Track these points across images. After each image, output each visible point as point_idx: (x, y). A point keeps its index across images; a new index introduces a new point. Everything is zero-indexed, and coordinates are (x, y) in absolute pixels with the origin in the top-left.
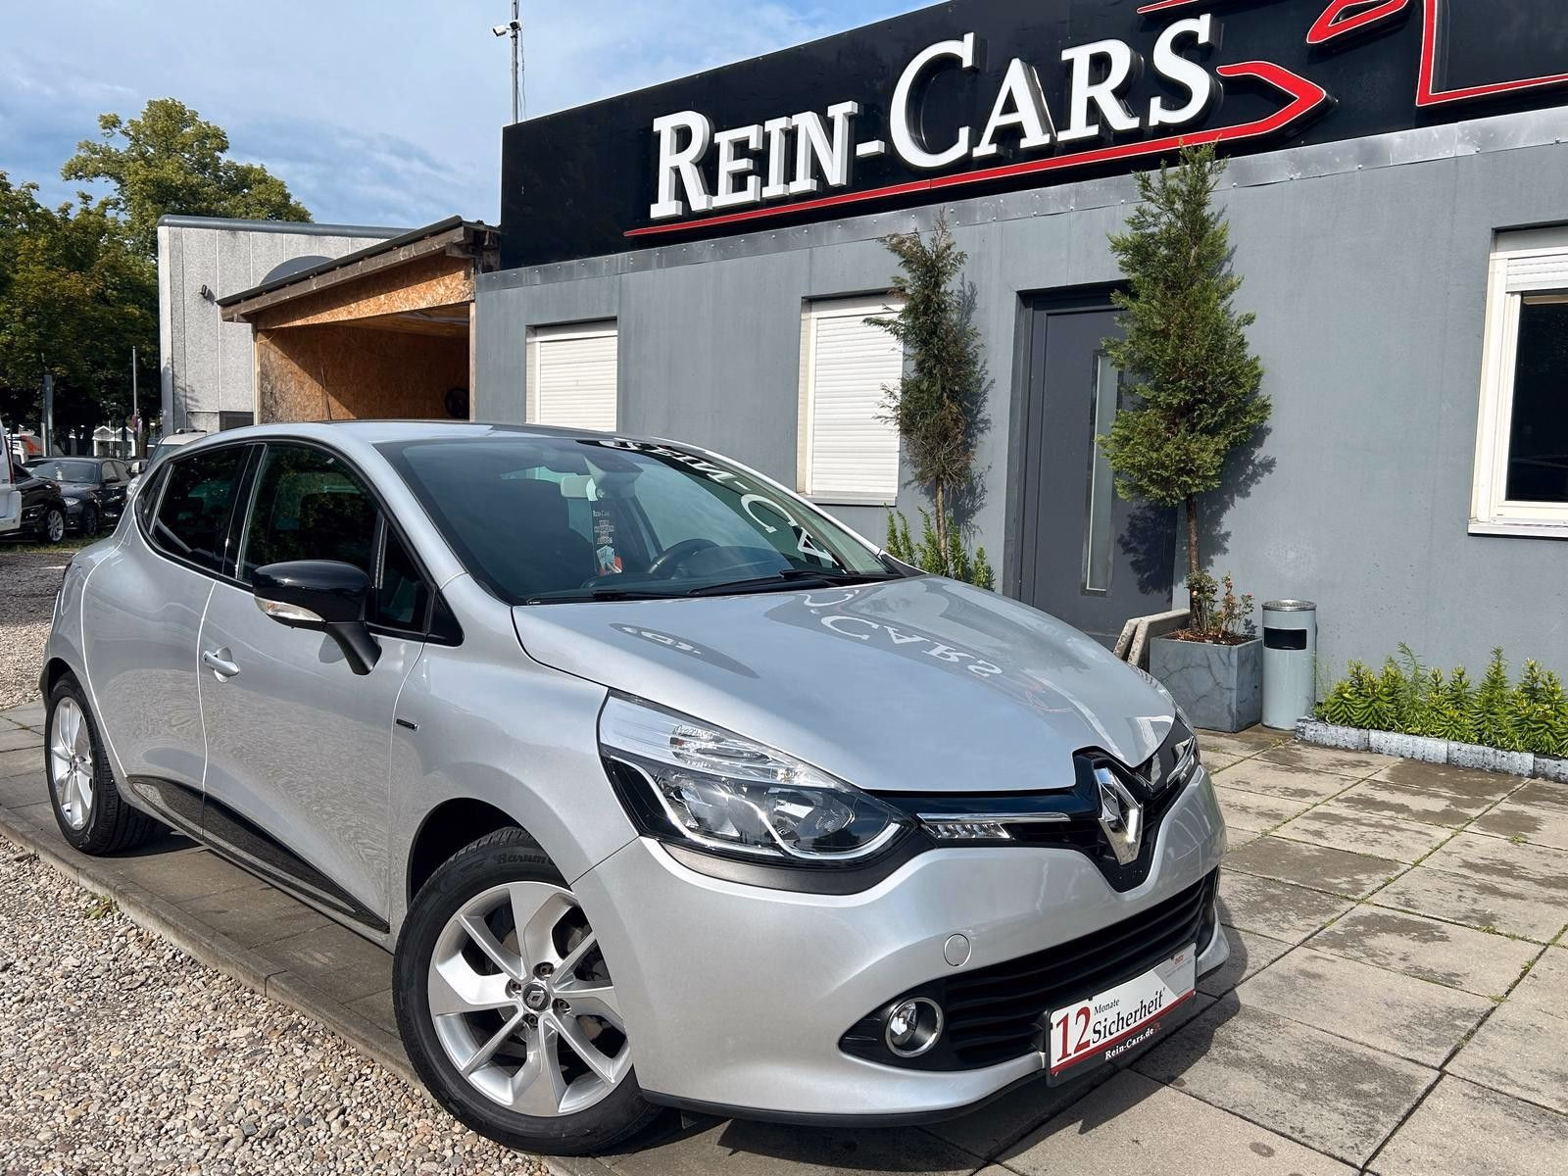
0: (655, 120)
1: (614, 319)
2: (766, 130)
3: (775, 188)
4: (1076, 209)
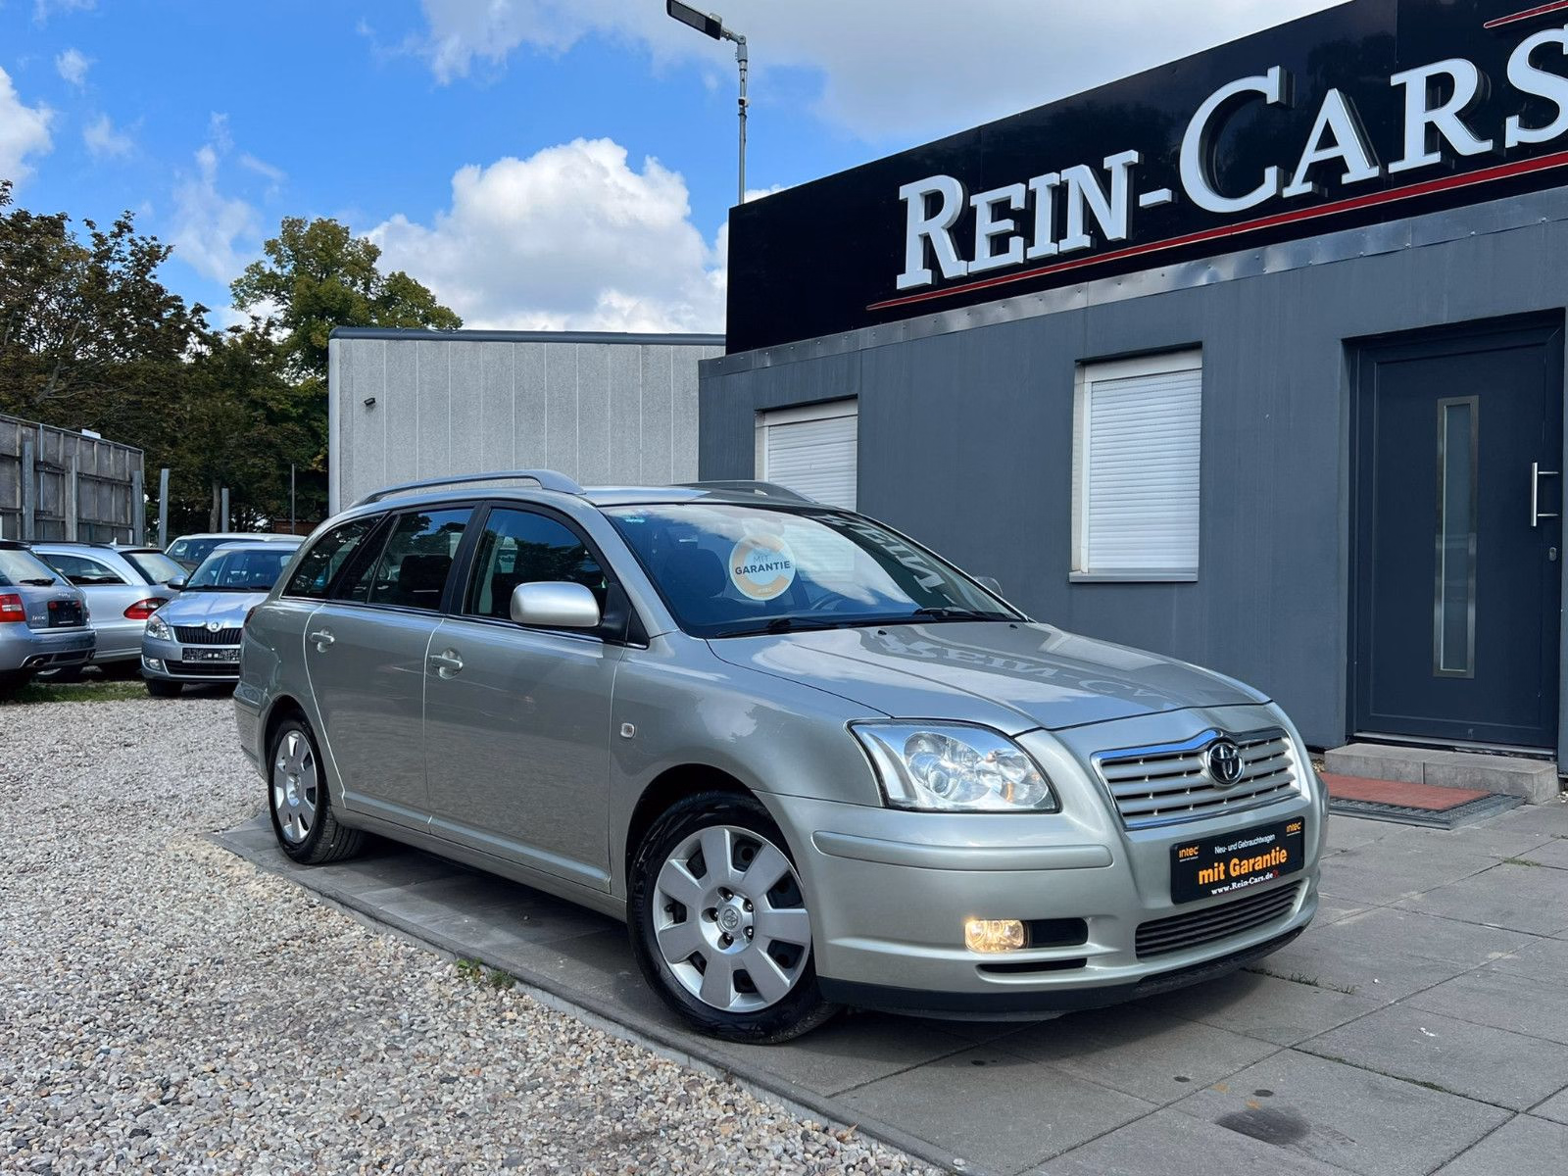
0: (902, 189)
1: (855, 397)
2: (1030, 188)
3: (1043, 247)
4: (1413, 245)
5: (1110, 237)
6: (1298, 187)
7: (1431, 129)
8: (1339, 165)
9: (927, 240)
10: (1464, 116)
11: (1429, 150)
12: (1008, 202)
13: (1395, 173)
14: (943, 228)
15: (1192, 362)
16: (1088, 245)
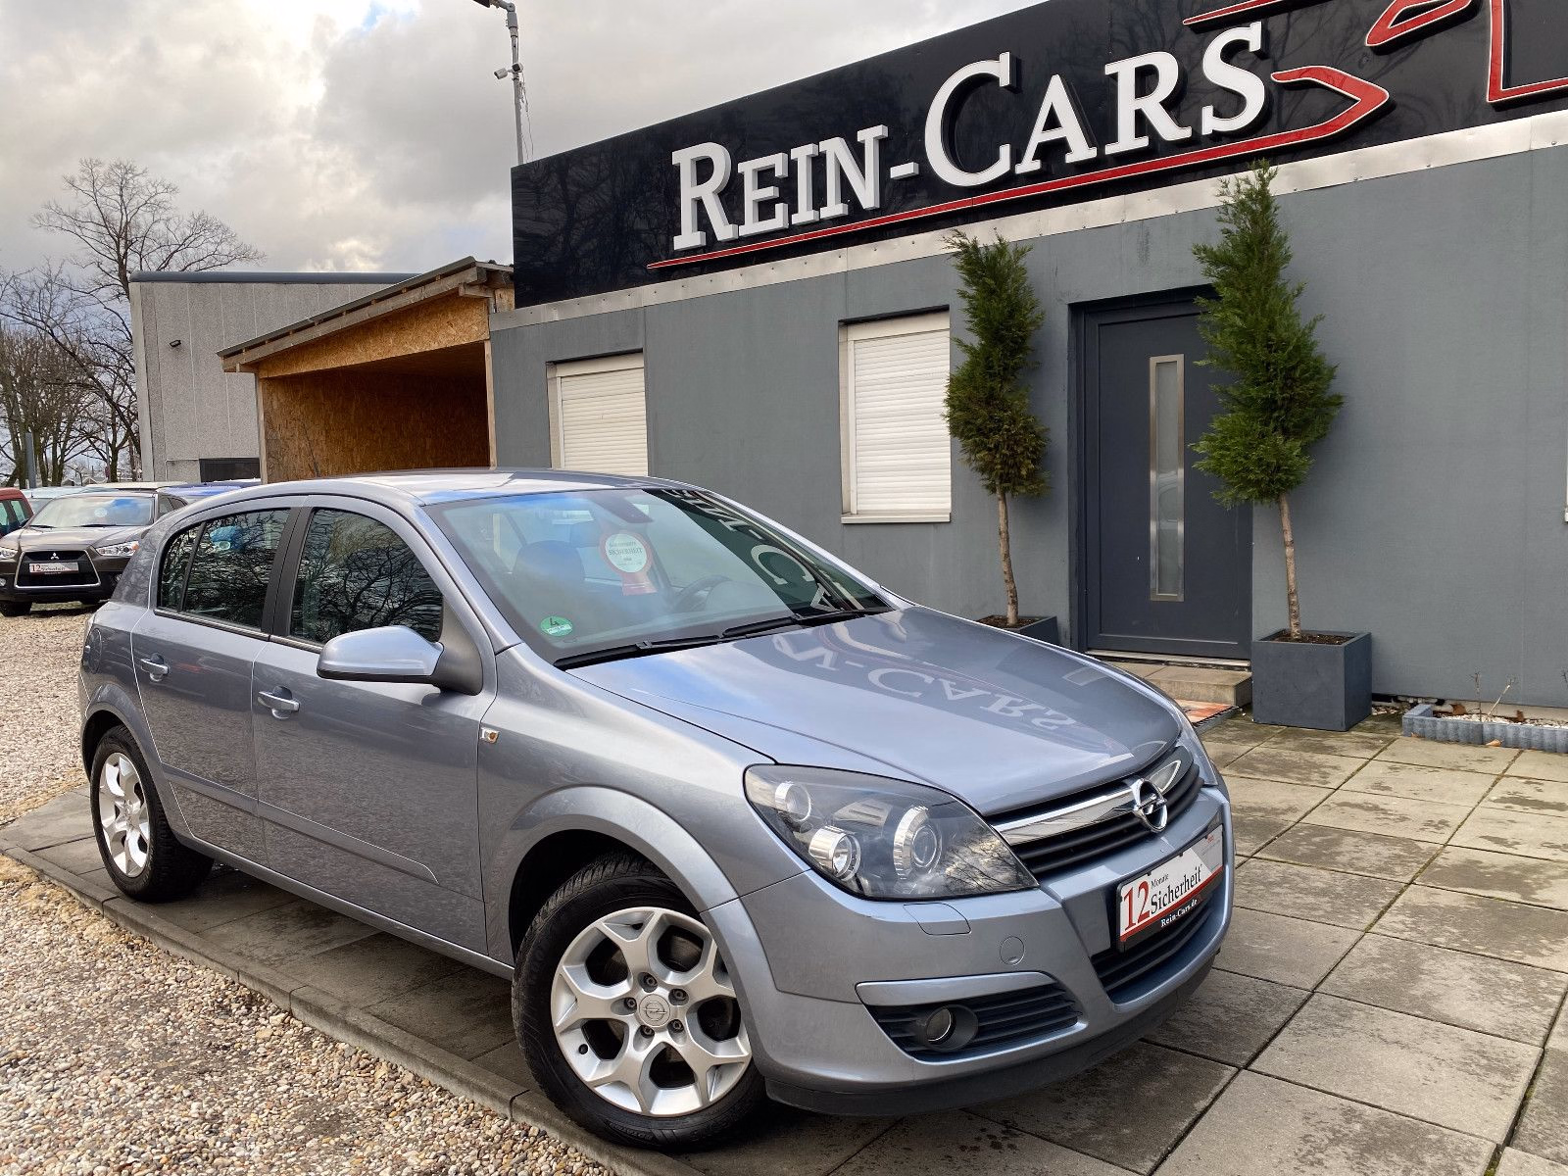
0: (675, 155)
1: (640, 351)
2: (792, 158)
3: (805, 214)
4: (1127, 220)
5: (865, 206)
6: (1029, 164)
7: (1140, 116)
8: (1062, 145)
9: (699, 203)
10: (1169, 104)
11: (1139, 134)
12: (772, 170)
13: (1110, 155)
14: (714, 193)
15: (942, 323)
16: (847, 213)
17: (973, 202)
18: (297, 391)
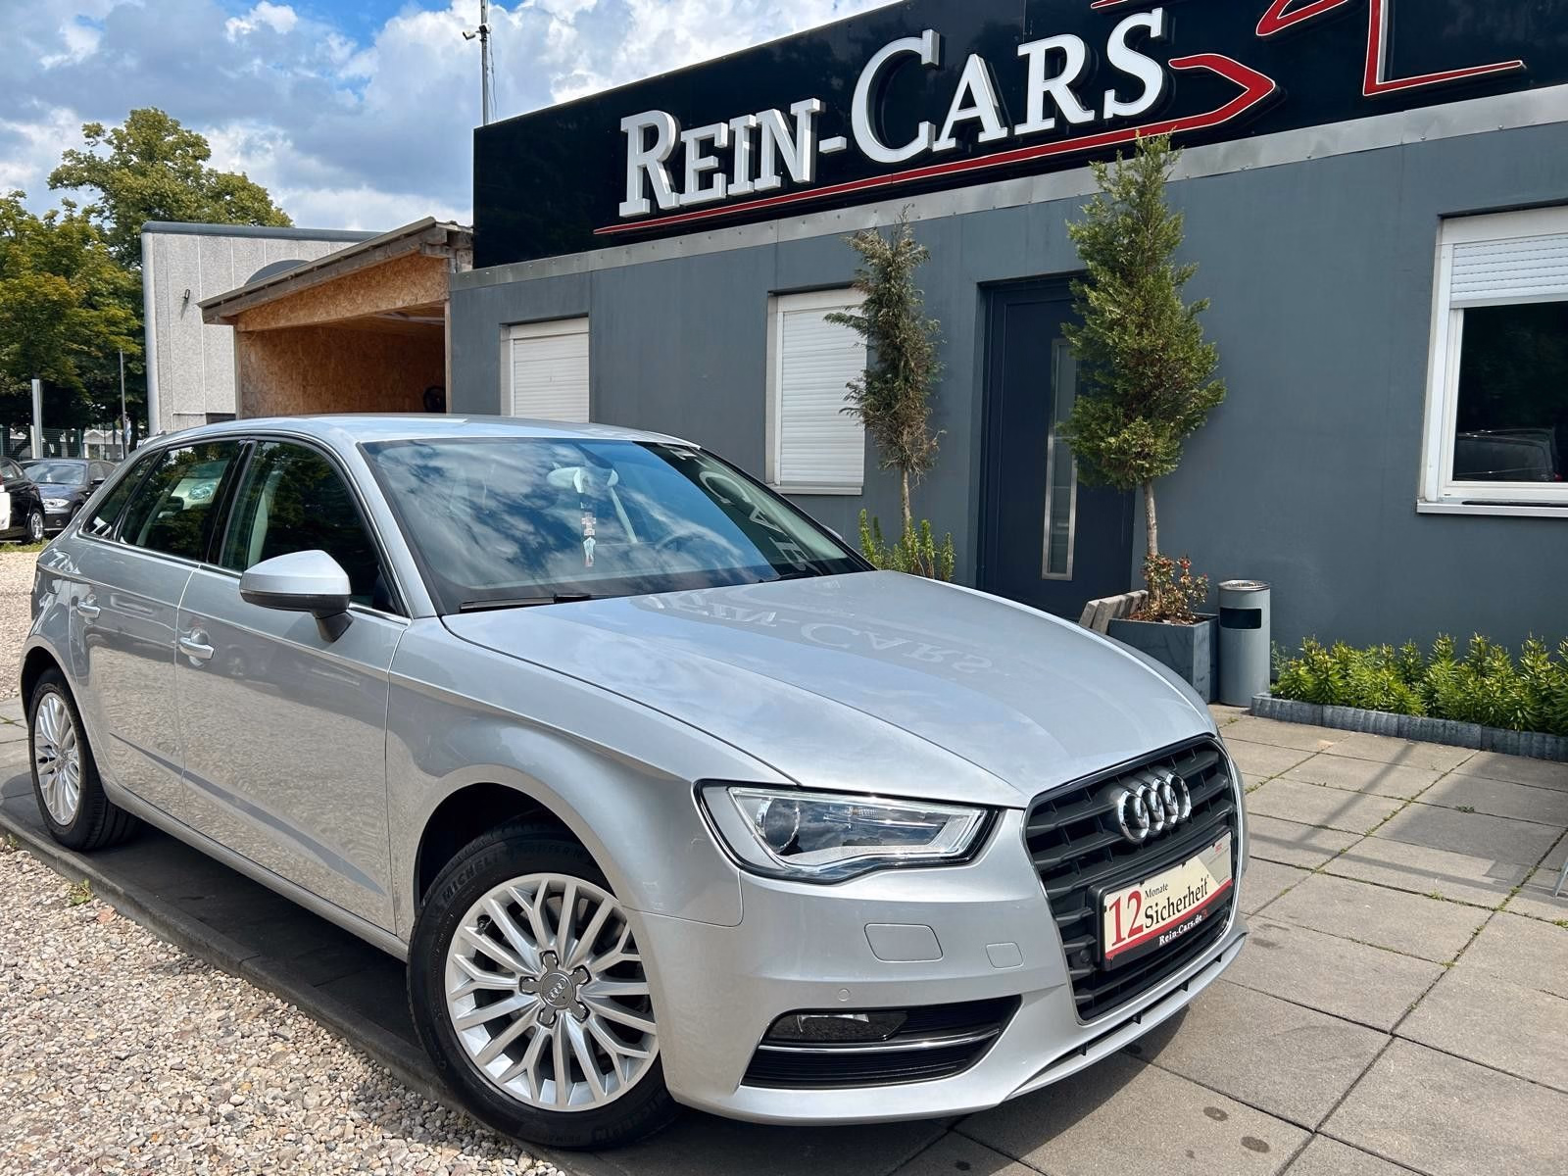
0: (624, 121)
1: (585, 315)
2: (732, 128)
3: (742, 185)
4: (1035, 200)
5: (795, 180)
6: (946, 143)
7: (1048, 97)
8: (976, 125)
9: (645, 171)
10: (1073, 86)
12: (713, 140)
13: (1022, 135)
14: (658, 161)
16: (779, 186)
17: (893, 179)
18: (275, 346)
